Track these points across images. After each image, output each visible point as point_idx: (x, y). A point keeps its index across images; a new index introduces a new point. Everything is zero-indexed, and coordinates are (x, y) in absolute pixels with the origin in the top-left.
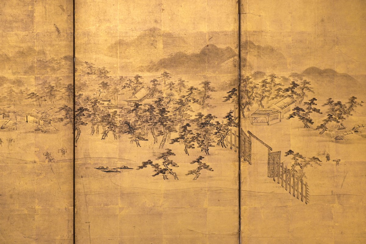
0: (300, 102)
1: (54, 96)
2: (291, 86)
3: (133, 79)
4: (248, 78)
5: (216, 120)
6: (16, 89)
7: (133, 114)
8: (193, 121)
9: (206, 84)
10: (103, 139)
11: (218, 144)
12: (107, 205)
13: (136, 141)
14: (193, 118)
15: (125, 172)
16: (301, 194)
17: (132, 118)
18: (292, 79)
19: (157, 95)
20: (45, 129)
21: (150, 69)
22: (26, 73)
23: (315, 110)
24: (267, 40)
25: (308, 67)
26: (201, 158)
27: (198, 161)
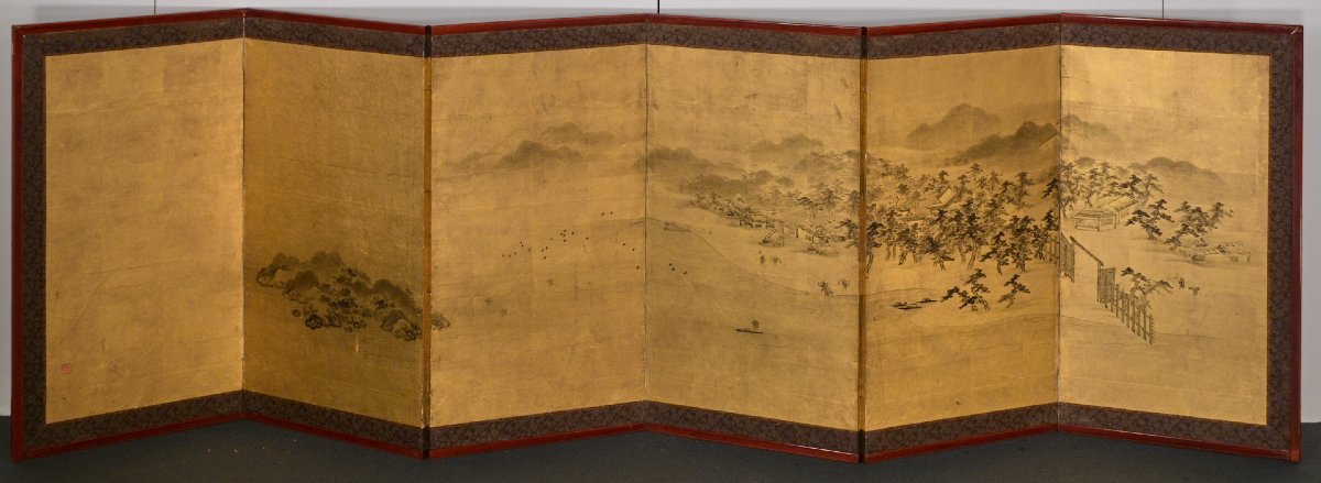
0: (1144, 203)
1: (833, 204)
2: (1131, 181)
3: (937, 177)
4: (1071, 166)
5: (1034, 223)
6: (783, 191)
7: (937, 226)
8: (1007, 227)
9: (1023, 175)
10: (900, 264)
11: (1036, 256)
12: (905, 355)
13: (940, 262)
14: (1007, 223)
15: (928, 308)
16: (1144, 329)
17: (935, 232)
18: (1132, 172)
19: (966, 196)
20: (821, 249)
21: (957, 162)
22: (796, 168)
23: (1164, 216)
24: (1096, 116)
25: (1155, 156)
26: (1016, 277)
27: (1013, 281)
